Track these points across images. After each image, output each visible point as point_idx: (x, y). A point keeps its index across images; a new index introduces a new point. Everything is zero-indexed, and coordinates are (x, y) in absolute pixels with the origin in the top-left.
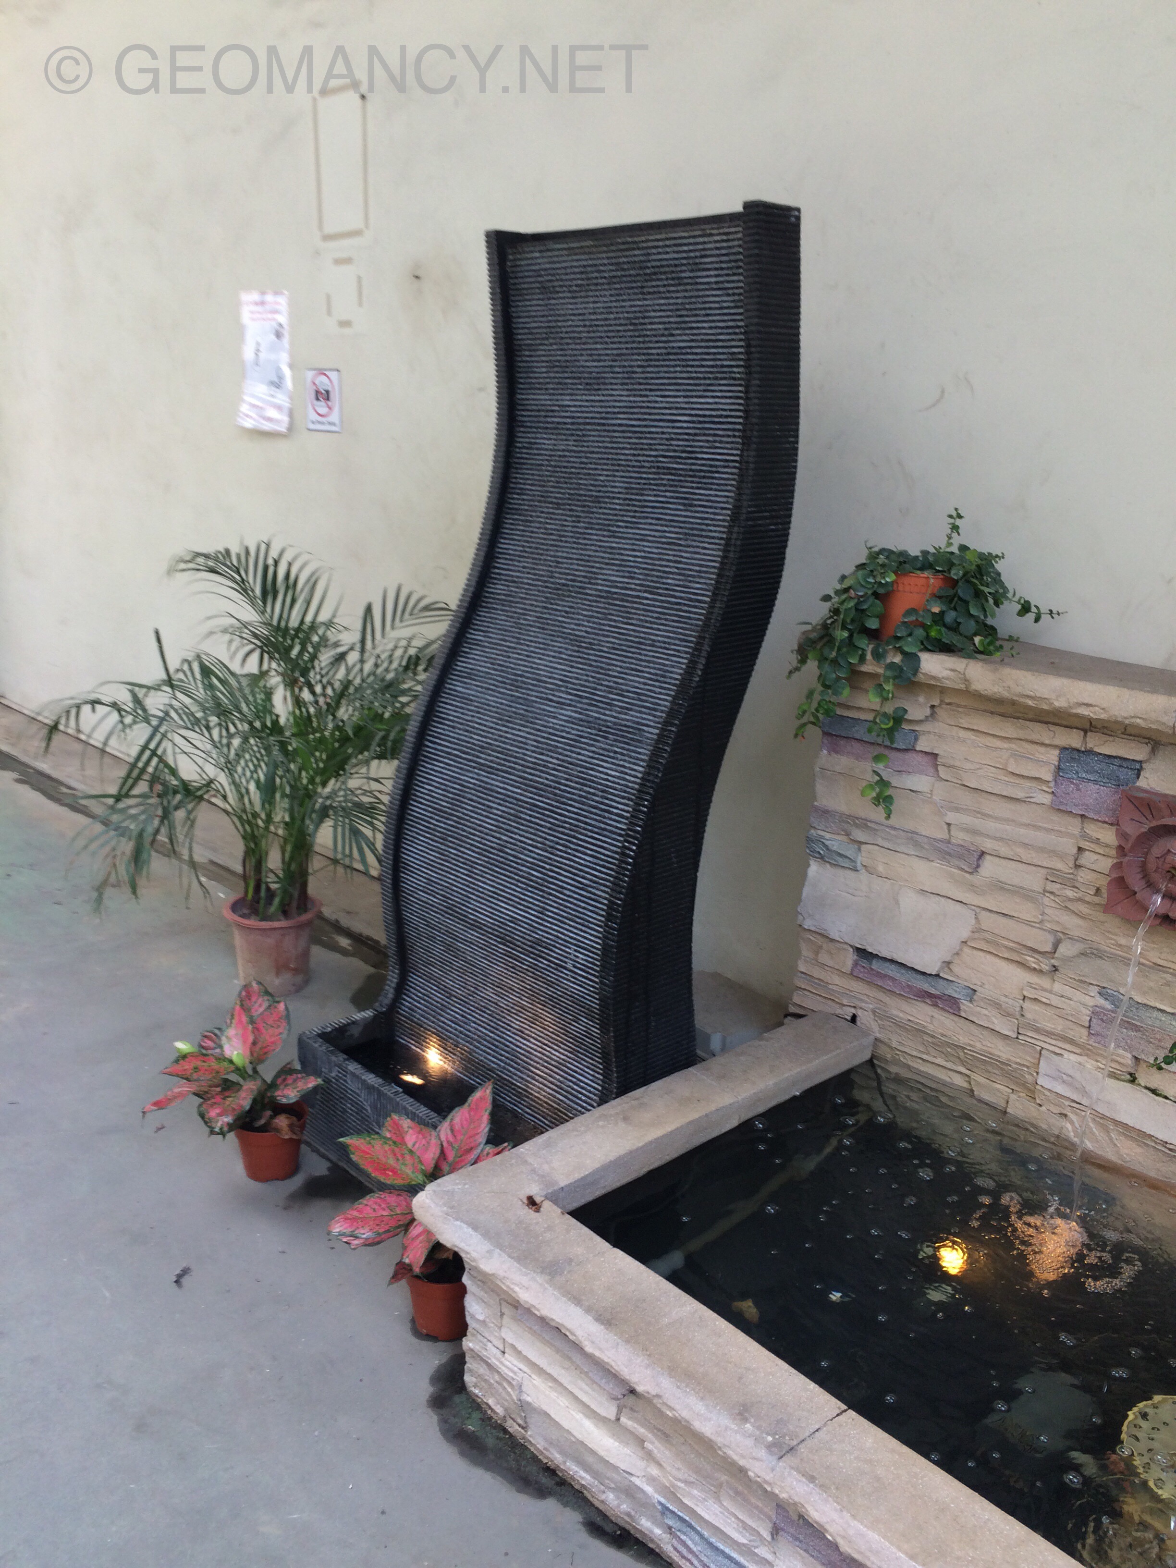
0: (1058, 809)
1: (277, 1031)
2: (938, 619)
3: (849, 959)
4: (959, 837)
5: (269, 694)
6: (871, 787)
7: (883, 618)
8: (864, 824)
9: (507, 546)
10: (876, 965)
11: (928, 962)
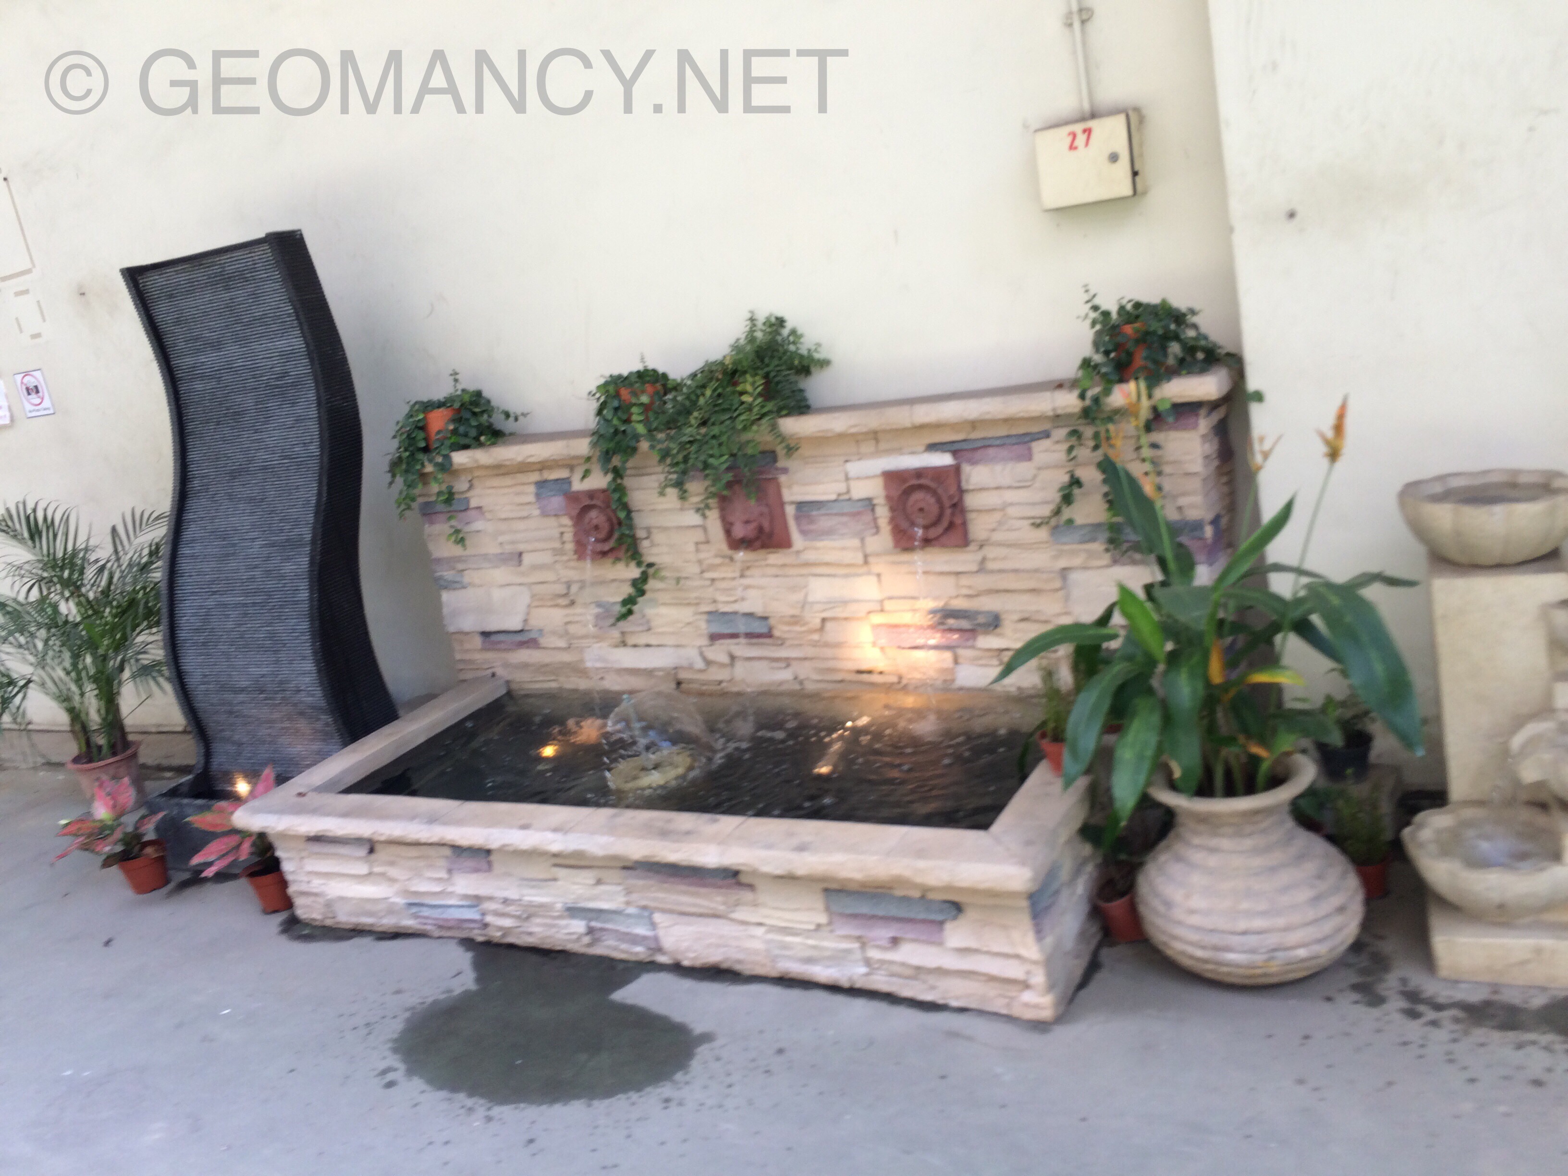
0: (545, 514)
1: (128, 794)
2: (455, 432)
3: (478, 641)
4: (508, 548)
5: (55, 607)
6: (451, 535)
7: (426, 439)
8: (459, 559)
9: (193, 455)
10: (494, 638)
11: (514, 623)
